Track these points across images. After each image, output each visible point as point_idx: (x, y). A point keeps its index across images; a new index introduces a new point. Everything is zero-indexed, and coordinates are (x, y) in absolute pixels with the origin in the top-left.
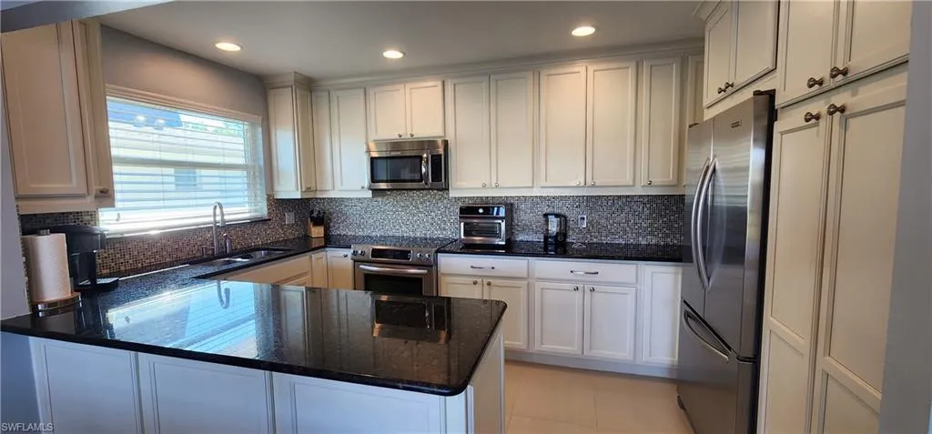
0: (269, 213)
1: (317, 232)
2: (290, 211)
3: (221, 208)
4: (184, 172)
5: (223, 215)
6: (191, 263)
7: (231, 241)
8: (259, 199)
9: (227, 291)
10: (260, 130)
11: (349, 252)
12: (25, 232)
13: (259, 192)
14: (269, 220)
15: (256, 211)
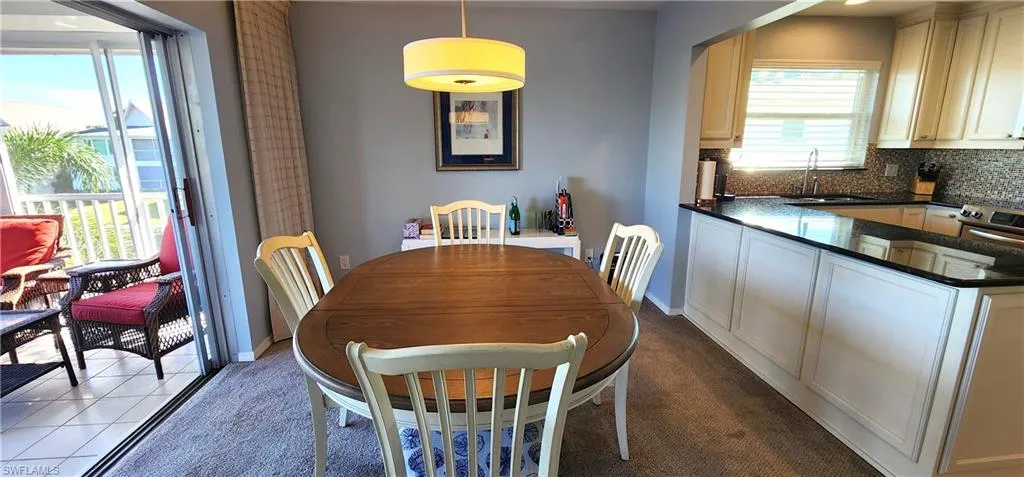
0: (867, 163)
1: (924, 188)
2: (893, 162)
3: (817, 154)
4: (793, 123)
5: (816, 161)
6: (782, 196)
7: (819, 186)
8: (859, 147)
9: (806, 225)
10: (877, 76)
11: (958, 213)
12: (700, 160)
13: (860, 141)
14: (865, 169)
15: (852, 160)
